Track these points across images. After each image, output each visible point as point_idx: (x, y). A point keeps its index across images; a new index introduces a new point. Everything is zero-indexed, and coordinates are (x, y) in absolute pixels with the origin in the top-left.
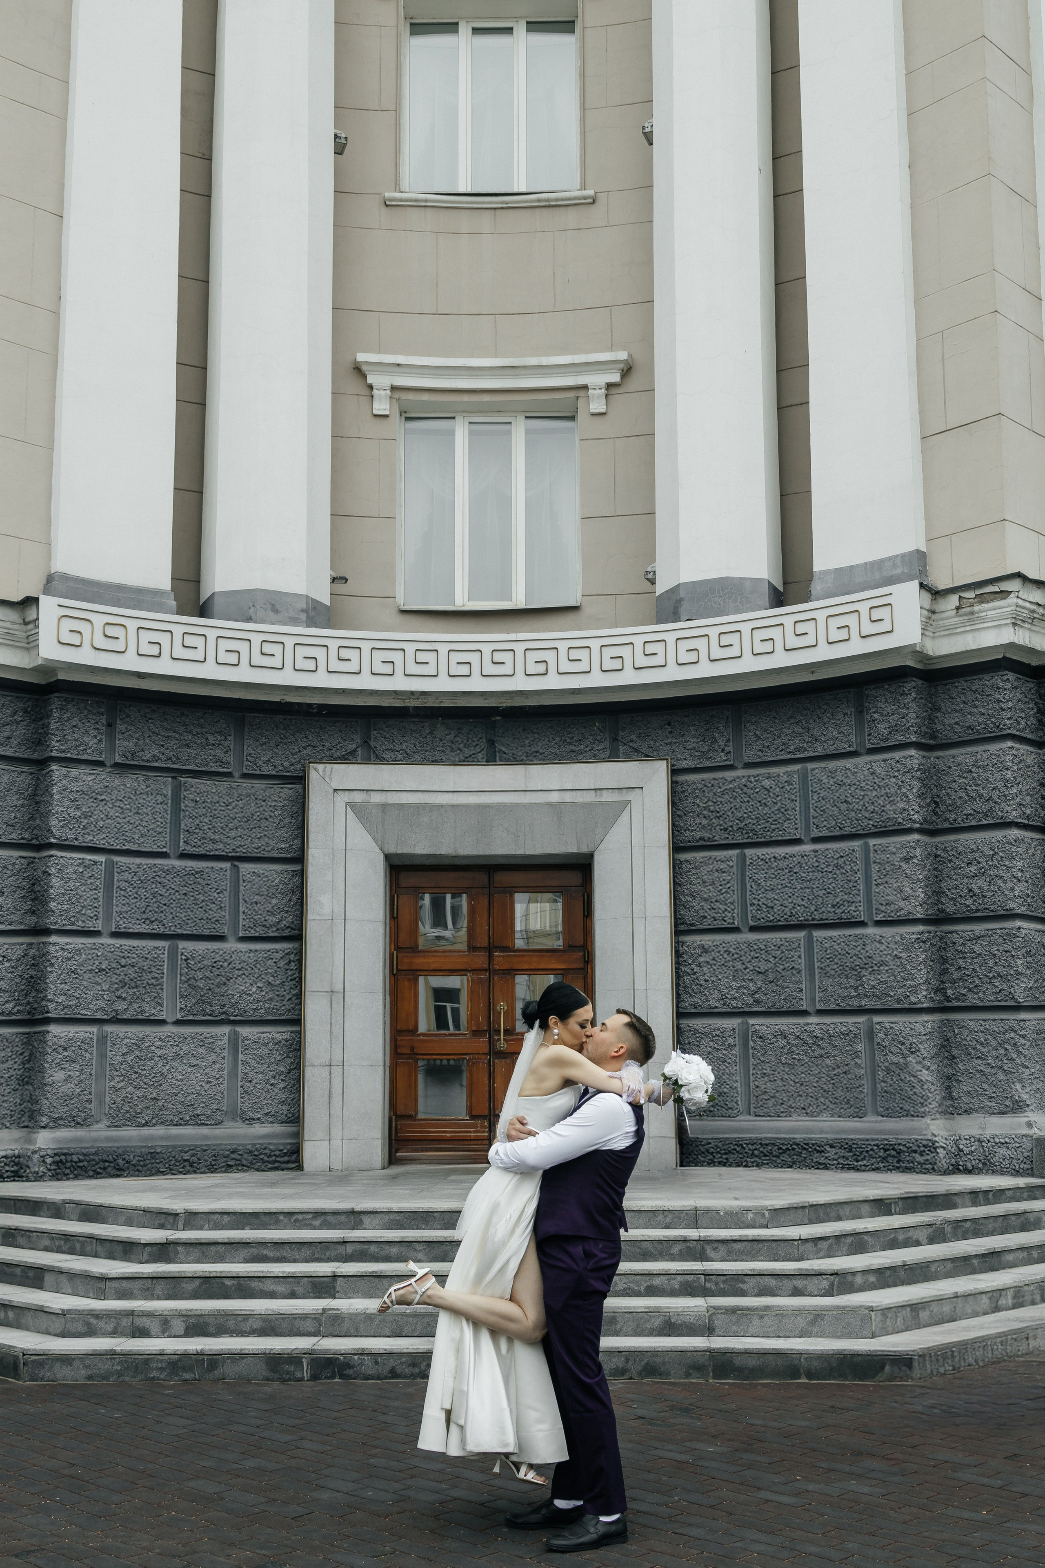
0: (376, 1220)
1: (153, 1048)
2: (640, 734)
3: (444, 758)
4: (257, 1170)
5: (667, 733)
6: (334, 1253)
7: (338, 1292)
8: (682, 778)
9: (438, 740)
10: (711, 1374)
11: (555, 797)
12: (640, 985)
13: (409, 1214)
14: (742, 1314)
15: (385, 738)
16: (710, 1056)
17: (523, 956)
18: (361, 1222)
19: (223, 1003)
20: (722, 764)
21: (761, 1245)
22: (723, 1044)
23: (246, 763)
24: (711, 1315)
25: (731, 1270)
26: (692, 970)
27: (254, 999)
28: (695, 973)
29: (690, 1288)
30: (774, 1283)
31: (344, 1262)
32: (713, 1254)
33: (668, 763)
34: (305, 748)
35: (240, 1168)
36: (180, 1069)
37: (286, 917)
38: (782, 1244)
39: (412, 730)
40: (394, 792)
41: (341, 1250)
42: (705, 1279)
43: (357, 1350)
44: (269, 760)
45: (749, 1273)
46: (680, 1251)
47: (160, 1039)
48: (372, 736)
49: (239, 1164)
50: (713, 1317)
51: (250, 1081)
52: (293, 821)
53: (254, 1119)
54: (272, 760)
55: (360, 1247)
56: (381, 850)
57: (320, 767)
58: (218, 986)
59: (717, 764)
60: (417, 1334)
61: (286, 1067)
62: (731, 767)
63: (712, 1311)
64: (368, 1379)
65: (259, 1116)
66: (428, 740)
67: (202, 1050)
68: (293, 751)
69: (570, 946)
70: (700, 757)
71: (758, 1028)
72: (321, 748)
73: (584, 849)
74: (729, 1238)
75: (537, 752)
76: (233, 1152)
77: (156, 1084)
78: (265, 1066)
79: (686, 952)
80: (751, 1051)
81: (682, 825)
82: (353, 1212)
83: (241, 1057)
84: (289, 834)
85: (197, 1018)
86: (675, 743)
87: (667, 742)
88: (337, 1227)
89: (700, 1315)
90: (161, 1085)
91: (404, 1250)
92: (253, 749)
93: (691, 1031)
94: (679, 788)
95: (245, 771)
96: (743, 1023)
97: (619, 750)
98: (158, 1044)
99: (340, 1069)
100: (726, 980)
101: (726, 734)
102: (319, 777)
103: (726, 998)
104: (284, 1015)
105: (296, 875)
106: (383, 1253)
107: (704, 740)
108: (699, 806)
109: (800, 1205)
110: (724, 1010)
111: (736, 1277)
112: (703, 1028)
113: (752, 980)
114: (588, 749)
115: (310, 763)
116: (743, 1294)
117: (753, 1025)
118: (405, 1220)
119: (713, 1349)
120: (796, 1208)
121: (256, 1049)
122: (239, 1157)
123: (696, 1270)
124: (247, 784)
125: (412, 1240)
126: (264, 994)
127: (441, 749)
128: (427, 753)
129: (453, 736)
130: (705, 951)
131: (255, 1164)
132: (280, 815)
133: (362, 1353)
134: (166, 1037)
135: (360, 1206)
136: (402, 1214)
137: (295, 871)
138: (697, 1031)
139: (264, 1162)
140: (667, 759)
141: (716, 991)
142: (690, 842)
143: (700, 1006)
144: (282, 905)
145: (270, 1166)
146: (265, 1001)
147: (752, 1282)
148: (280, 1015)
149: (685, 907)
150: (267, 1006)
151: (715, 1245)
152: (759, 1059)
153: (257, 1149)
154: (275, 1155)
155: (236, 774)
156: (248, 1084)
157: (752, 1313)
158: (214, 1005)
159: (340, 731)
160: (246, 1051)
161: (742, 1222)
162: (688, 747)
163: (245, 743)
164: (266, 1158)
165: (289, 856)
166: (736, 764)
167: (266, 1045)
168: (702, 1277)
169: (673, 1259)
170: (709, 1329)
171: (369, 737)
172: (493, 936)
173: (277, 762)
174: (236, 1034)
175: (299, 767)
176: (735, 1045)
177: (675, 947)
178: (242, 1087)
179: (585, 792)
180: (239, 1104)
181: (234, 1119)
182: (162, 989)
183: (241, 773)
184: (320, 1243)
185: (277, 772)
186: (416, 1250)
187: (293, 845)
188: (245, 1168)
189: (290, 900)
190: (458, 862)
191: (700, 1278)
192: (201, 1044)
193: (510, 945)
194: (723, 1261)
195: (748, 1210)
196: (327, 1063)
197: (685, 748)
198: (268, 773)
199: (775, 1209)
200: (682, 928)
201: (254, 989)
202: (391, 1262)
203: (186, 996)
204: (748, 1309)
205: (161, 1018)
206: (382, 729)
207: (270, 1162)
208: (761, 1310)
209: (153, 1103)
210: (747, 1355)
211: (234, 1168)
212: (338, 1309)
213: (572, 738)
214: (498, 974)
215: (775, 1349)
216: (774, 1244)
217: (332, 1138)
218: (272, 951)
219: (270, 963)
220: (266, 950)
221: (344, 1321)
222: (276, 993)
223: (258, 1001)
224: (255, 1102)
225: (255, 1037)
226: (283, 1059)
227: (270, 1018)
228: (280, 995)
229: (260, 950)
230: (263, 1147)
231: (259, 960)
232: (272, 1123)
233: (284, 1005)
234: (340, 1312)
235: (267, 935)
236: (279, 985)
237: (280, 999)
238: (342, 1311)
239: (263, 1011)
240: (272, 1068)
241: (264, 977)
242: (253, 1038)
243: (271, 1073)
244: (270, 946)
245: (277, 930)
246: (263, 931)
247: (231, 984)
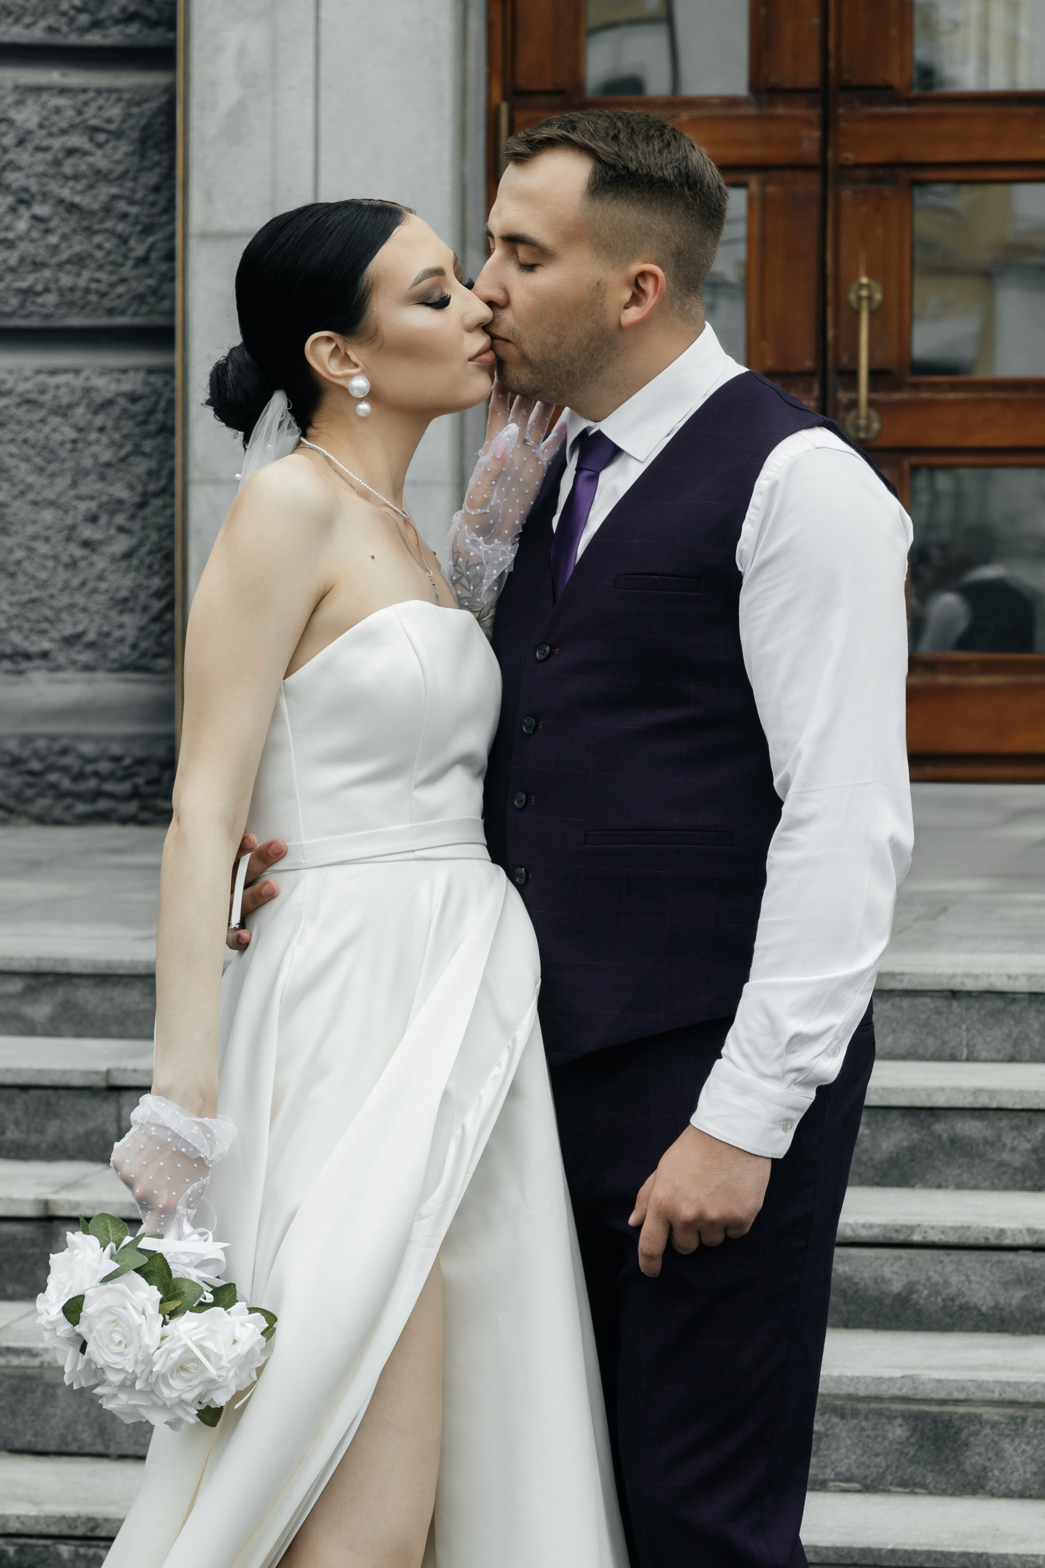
4: (41, 820)
6: (73, 1129)
27: (22, 260)
41: (102, 1116)
43: (72, 1521)
53: (28, 657)
61: (131, 487)
65: (46, 645)
78: (62, 483)
104: (123, 312)
121: (31, 425)
126: (53, 239)
131: (30, 801)
139: (61, 794)
145: (81, 808)
146: (61, 266)
148: (111, 311)
150: (66, 280)
153: (37, 755)
154: (96, 774)
164: (66, 784)
167: (63, 411)
172: (838, 47)
184: (25, 1088)
201: (22, 225)
207: (79, 796)
212: (30, 1353)
214: (854, 182)
218: (83, 97)
219: (76, 140)
220: (63, 91)
221: (54, 1396)
222: (97, 239)
223: (38, 266)
224: (33, 601)
225: (29, 385)
226: (123, 460)
227: (75, 321)
228: (108, 245)
229: (38, 90)
230: (57, 746)
231: (33, 124)
232: (88, 668)
233: (123, 281)
234: (36, 1362)
235: (58, 40)
236: (107, 209)
237: (111, 258)
238: (47, 1358)
239: (51, 299)
240: (84, 490)
241: (53, 187)
242: (22, 387)
243: (83, 506)
244: (76, 78)
245: (96, 24)
246: (50, 29)
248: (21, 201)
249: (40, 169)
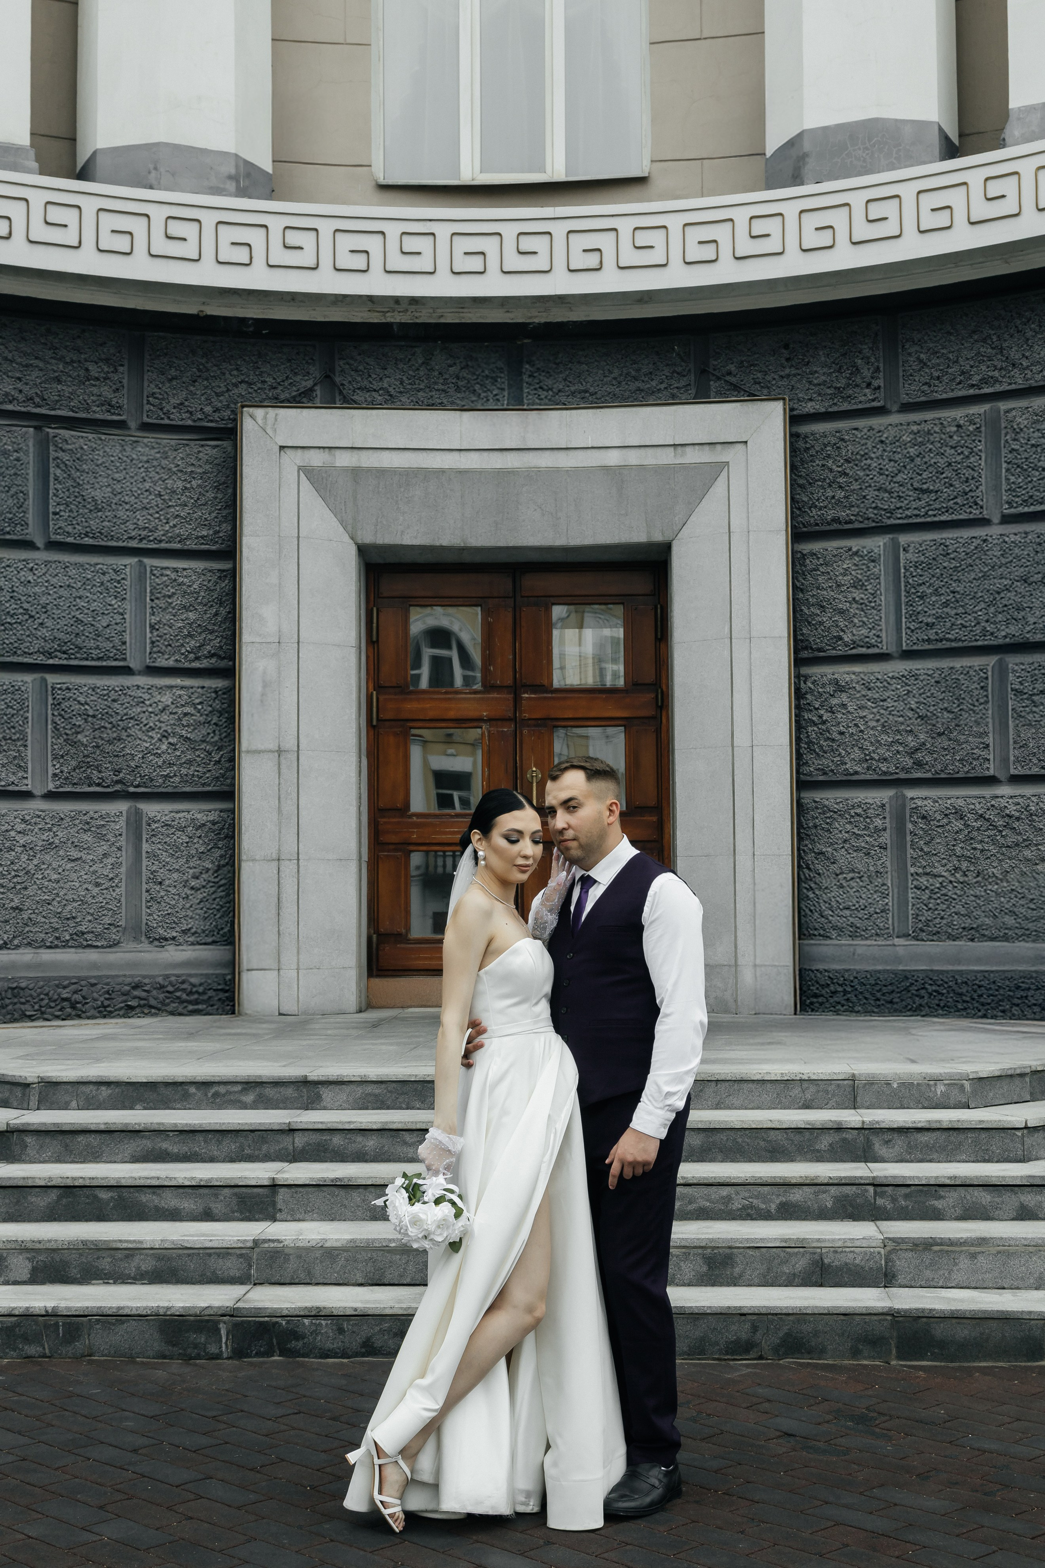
0: (343, 1095)
1: (13, 833)
2: (742, 362)
3: (445, 401)
4: (172, 1013)
5: (784, 361)
6: (274, 1148)
7: (280, 1210)
8: (805, 429)
9: (436, 373)
10: (894, 1352)
11: (613, 458)
12: (742, 739)
13: (394, 1085)
14: (941, 1251)
15: (356, 371)
16: (847, 846)
17: (565, 698)
18: (319, 1097)
19: (117, 767)
20: (868, 405)
21: (962, 1137)
22: (866, 828)
23: (147, 407)
24: (890, 1252)
25: (918, 1177)
26: (821, 717)
27: (164, 762)
28: (824, 722)
29: (851, 1205)
30: (989, 1198)
31: (291, 1162)
32: (884, 1150)
33: (784, 404)
34: (236, 385)
35: (146, 1011)
36: (54, 865)
37: (210, 640)
38: (997, 1135)
39: (396, 359)
40: (371, 452)
41: (286, 1142)
42: (875, 1192)
43: (309, 1307)
44: (182, 404)
45: (948, 1182)
46: (830, 1145)
47: (24, 821)
48: (338, 369)
49: (144, 1005)
50: (893, 1256)
51: (160, 883)
52: (220, 496)
53: (166, 939)
54: (186, 403)
55: (315, 1138)
56: (352, 538)
57: (259, 413)
58: (110, 742)
59: (860, 406)
60: (408, 1281)
61: (212, 862)
62: (881, 411)
63: (891, 1246)
64: (327, 1356)
65: (175, 934)
66: (422, 373)
67: (87, 837)
68: (218, 390)
69: (636, 684)
70: (833, 396)
71: (919, 803)
72: (259, 385)
73: (658, 537)
74: (911, 1125)
75: (586, 391)
76: (136, 987)
77: (18, 887)
78: (182, 861)
79: (811, 691)
80: (909, 838)
81: (806, 499)
82: (304, 1082)
83: (145, 847)
84: (214, 515)
85: (78, 789)
86: (795, 375)
87: (782, 373)
88: (281, 1105)
89: (871, 1253)
90: (26, 888)
91: (385, 1142)
92: (157, 386)
93: (817, 808)
94: (801, 444)
95: (146, 420)
96: (896, 796)
97: (709, 385)
98: (21, 827)
99: (293, 866)
100: (872, 732)
101: (873, 360)
102: (257, 428)
103: (872, 758)
104: (209, 785)
105: (225, 576)
106: (353, 1147)
107: (839, 371)
108: (831, 470)
109: (1018, 1072)
110: (868, 777)
111: (925, 1189)
112: (837, 803)
113: (911, 731)
114: (662, 386)
115: (243, 407)
116: (937, 1215)
117: (912, 799)
118: (389, 1095)
119: (898, 1311)
120: (1011, 1076)
121: (168, 836)
122: (144, 994)
123: (861, 1178)
124: (150, 438)
125: (400, 1126)
126: (178, 753)
127: (440, 387)
128: (421, 394)
129: (459, 368)
130: (840, 688)
131: (168, 1004)
132: (199, 486)
133: (317, 1314)
134: (32, 818)
135: (315, 1074)
136: (383, 1086)
137: (224, 571)
138: (826, 809)
139: (182, 1002)
140: (784, 399)
141: (856, 749)
142: (817, 525)
143: (832, 771)
144: (204, 621)
145: (191, 1007)
146: (181, 764)
147: (952, 1197)
148: (203, 785)
149: (809, 623)
150: (184, 771)
151: (887, 1136)
152: (922, 850)
153: (171, 983)
154: (197, 992)
155: (133, 424)
156: (158, 888)
157: (957, 1249)
158: (103, 769)
159: (289, 361)
160: (154, 839)
161: (928, 1099)
162: (816, 382)
163: (146, 377)
164: (184, 996)
165: (214, 548)
166: (888, 406)
167: (182, 829)
168: (871, 1189)
169: (819, 1158)
170: (886, 1275)
171: (332, 370)
172: (521, 668)
173: (194, 405)
174: (138, 813)
175: (227, 414)
176: (885, 829)
177: (795, 683)
178: (147, 891)
179: (659, 450)
180: (144, 917)
181: (136, 939)
182: (26, 746)
183: (139, 422)
184: (252, 1131)
185: (194, 421)
186: (405, 1143)
187: (219, 532)
188: (153, 1011)
189: (216, 614)
190: (467, 558)
191: (867, 1191)
192: (86, 827)
193: (545, 682)
194: (901, 1161)
195: (937, 1080)
196: (275, 856)
197: (810, 383)
198: (180, 423)
199: (981, 1079)
200: (805, 654)
201: (164, 747)
202: (366, 1161)
203: (62, 756)
204: (951, 1243)
205: (24, 788)
206: (352, 358)
207: (190, 1003)
208: (972, 1245)
209: (14, 914)
210: (954, 1321)
211: (138, 1010)
212: (278, 1241)
213: (638, 370)
214: (528, 726)
215: (1002, 1312)
216: (983, 1135)
217: (283, 967)
218: (191, 690)
219: (188, 709)
220: (182, 688)
221: (289, 1259)
222: (197, 753)
223: (171, 765)
224: (169, 914)
225: (167, 818)
226: (208, 851)
227: (188, 789)
228: (202, 756)
229: (171, 687)
230: (180, 980)
231: (169, 703)
232: (193, 944)
233: (209, 771)
234: (281, 1245)
235: (180, 665)
236: (202, 739)
237: (204, 761)
238: (286, 1243)
239: (177, 779)
240: (192, 864)
241: (178, 730)
242: (164, 819)
243: (191, 871)
244: (188, 682)
245: (197, 658)
246: (176, 660)
247: (129, 739)
248: (164, 736)
249: (172, 722)
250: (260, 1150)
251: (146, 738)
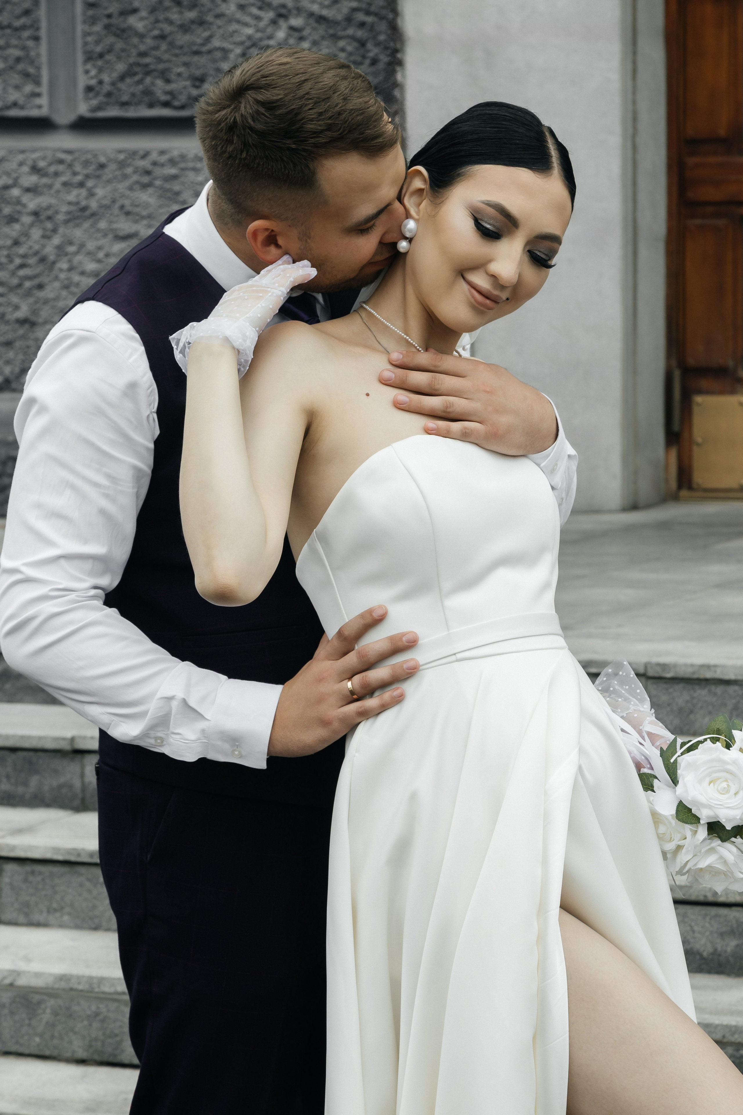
1: (15, 192)
19: (198, 73)
36: (91, 245)
47: (35, 169)
58: (185, 28)
67: (147, 197)
77: (28, 284)
85: (131, 113)
90: (40, 287)
98: (31, 180)
134: (50, 164)
158: (173, 77)
182: (36, 39)
192: (145, 179)
201: (281, 34)
203: (101, 56)
205: (35, 113)
209: (21, 332)
222: (341, 43)
228: (349, 48)
236: (349, 20)
237: (352, 58)
247: (219, 22)
248: (281, 16)
250: (26, 784)
251: (248, 19)
